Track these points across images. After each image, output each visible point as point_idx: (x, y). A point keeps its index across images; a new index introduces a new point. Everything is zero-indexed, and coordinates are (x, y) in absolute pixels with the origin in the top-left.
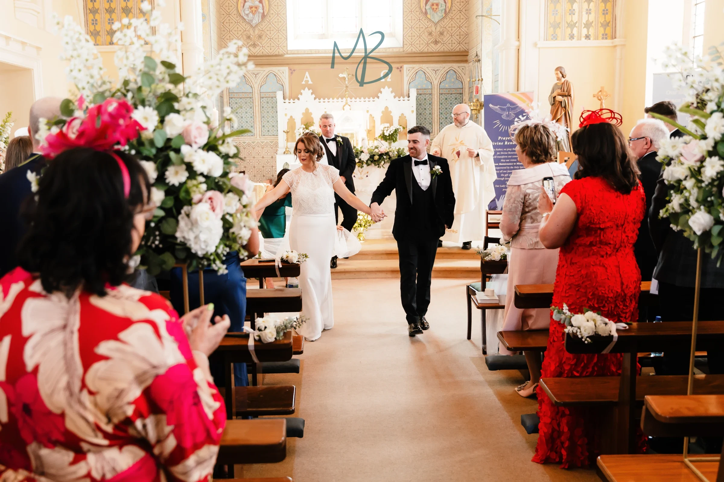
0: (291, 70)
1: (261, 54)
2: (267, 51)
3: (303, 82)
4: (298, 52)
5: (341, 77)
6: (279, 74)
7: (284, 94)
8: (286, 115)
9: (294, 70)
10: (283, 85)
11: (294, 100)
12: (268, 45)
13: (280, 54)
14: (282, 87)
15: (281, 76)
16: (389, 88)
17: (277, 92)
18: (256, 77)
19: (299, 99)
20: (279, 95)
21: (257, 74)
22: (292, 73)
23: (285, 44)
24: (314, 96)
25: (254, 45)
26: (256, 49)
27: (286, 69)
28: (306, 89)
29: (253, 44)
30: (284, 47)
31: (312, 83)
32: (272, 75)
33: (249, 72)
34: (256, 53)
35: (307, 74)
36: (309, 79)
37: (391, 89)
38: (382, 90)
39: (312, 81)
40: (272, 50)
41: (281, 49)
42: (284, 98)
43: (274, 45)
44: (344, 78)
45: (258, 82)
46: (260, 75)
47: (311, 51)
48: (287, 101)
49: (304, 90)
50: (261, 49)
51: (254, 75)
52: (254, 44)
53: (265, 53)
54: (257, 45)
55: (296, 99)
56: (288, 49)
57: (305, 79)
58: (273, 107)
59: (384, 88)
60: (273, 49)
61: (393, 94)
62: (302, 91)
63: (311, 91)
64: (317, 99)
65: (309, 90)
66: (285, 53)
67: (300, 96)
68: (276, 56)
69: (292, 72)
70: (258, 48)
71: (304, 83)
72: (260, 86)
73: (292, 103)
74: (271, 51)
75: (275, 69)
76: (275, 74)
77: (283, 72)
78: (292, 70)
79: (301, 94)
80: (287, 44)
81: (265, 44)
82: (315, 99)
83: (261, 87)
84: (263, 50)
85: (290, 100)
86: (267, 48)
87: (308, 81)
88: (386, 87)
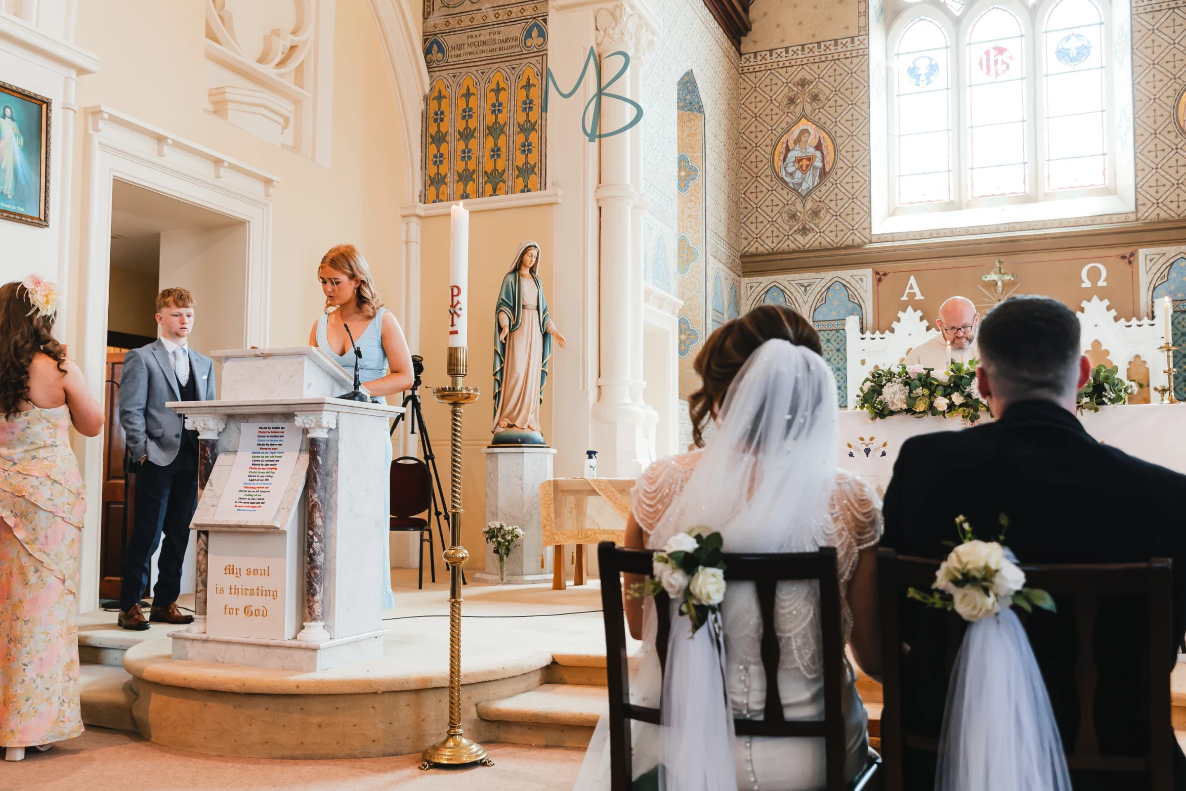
0: (877, 273)
1: (816, 245)
2: (828, 239)
3: (902, 296)
4: (893, 237)
5: (986, 280)
6: (853, 282)
7: (862, 323)
8: (863, 362)
9: (885, 274)
10: (860, 306)
11: (882, 333)
12: (833, 228)
13: (856, 243)
14: (859, 309)
15: (857, 286)
16: (1101, 299)
17: (847, 319)
18: (805, 290)
19: (892, 331)
20: (852, 324)
21: (809, 286)
22: (880, 280)
23: (866, 225)
24: (927, 324)
25: (804, 231)
26: (808, 238)
27: (867, 274)
28: (910, 309)
29: (800, 228)
30: (864, 229)
31: (923, 298)
32: (837, 287)
33: (793, 283)
34: (808, 245)
35: (912, 280)
36: (916, 290)
37: (1106, 302)
38: (1084, 304)
39: (922, 295)
40: (840, 237)
41: (859, 235)
42: (862, 331)
43: (843, 227)
44: (995, 283)
45: (811, 300)
46: (813, 287)
47: (921, 235)
48: (868, 335)
49: (904, 311)
50: (816, 237)
51: (803, 289)
52: (804, 228)
53: (824, 244)
54: (809, 230)
55: (887, 332)
56: (874, 232)
57: (907, 291)
58: (838, 350)
59: (1089, 301)
60: (841, 234)
61: (1113, 313)
62: (900, 314)
63: (919, 313)
64: (934, 329)
65: (915, 311)
66: (866, 241)
67: (895, 325)
68: (848, 247)
69: (879, 277)
70: (810, 235)
71: (905, 298)
72: (813, 309)
73: (878, 339)
74: (837, 240)
75: (845, 274)
76: (845, 283)
77: (861, 280)
78: (881, 273)
79: (898, 320)
80: (870, 223)
81: (825, 227)
82: (928, 329)
83: (815, 310)
84: (820, 239)
85: (873, 333)
86: (830, 234)
87: (914, 294)
88: (1095, 299)
